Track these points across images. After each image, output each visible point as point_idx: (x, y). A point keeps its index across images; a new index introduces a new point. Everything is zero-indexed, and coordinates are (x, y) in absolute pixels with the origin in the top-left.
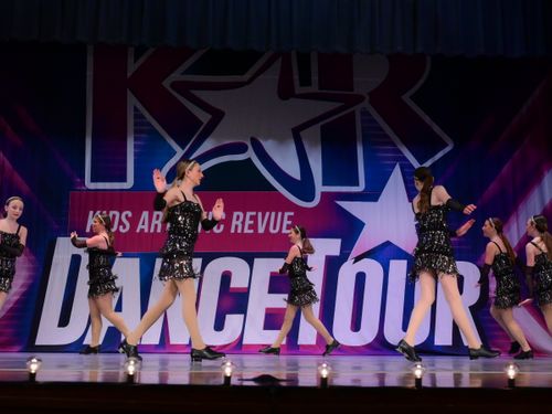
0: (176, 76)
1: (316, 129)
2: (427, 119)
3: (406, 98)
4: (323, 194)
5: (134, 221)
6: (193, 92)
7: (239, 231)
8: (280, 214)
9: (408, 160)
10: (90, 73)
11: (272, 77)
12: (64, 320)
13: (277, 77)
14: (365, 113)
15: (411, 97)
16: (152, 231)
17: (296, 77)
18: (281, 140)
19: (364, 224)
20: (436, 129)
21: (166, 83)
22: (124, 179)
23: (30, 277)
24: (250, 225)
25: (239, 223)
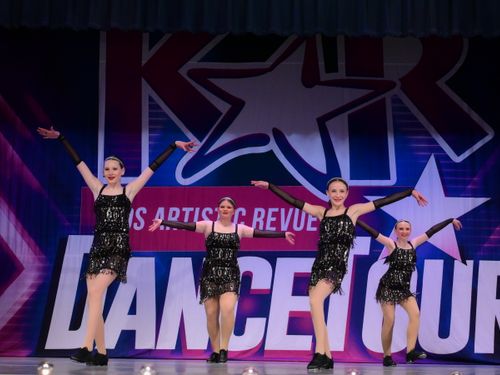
0: (194, 63)
1: (344, 117)
2: (465, 107)
3: (441, 83)
4: (352, 189)
5: (149, 218)
6: (212, 80)
7: (261, 227)
9: (442, 150)
10: (103, 62)
11: (296, 62)
12: (75, 324)
13: (302, 63)
14: (396, 100)
15: (447, 83)
17: (321, 63)
18: (305, 132)
20: (475, 117)
21: (183, 71)
23: (40, 278)
24: (272, 222)
25: (261, 220)
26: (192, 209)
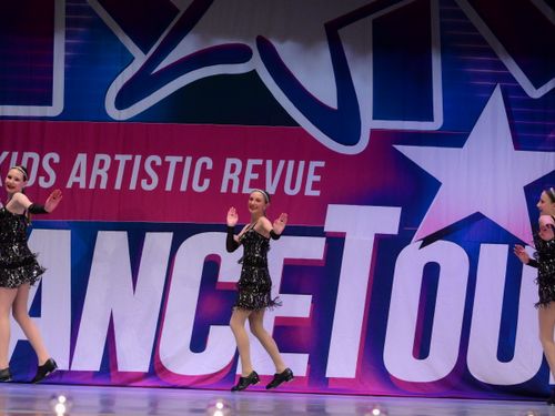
1: (366, 25)
4: (374, 133)
5: (63, 170)
7: (235, 190)
8: (302, 163)
9: (515, 81)
16: (92, 186)
18: (307, 42)
19: (440, 184)
22: (47, 100)
24: (252, 180)
25: (235, 177)
26: (129, 157)
